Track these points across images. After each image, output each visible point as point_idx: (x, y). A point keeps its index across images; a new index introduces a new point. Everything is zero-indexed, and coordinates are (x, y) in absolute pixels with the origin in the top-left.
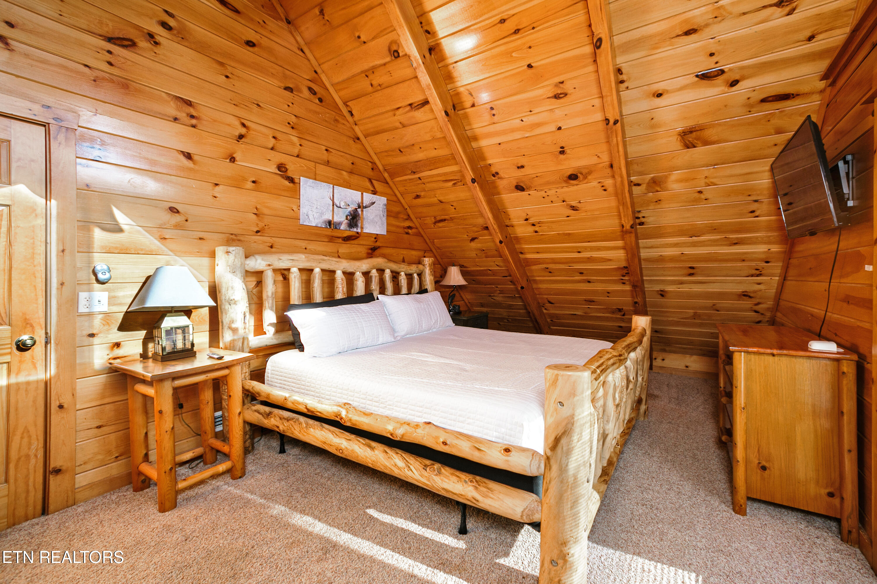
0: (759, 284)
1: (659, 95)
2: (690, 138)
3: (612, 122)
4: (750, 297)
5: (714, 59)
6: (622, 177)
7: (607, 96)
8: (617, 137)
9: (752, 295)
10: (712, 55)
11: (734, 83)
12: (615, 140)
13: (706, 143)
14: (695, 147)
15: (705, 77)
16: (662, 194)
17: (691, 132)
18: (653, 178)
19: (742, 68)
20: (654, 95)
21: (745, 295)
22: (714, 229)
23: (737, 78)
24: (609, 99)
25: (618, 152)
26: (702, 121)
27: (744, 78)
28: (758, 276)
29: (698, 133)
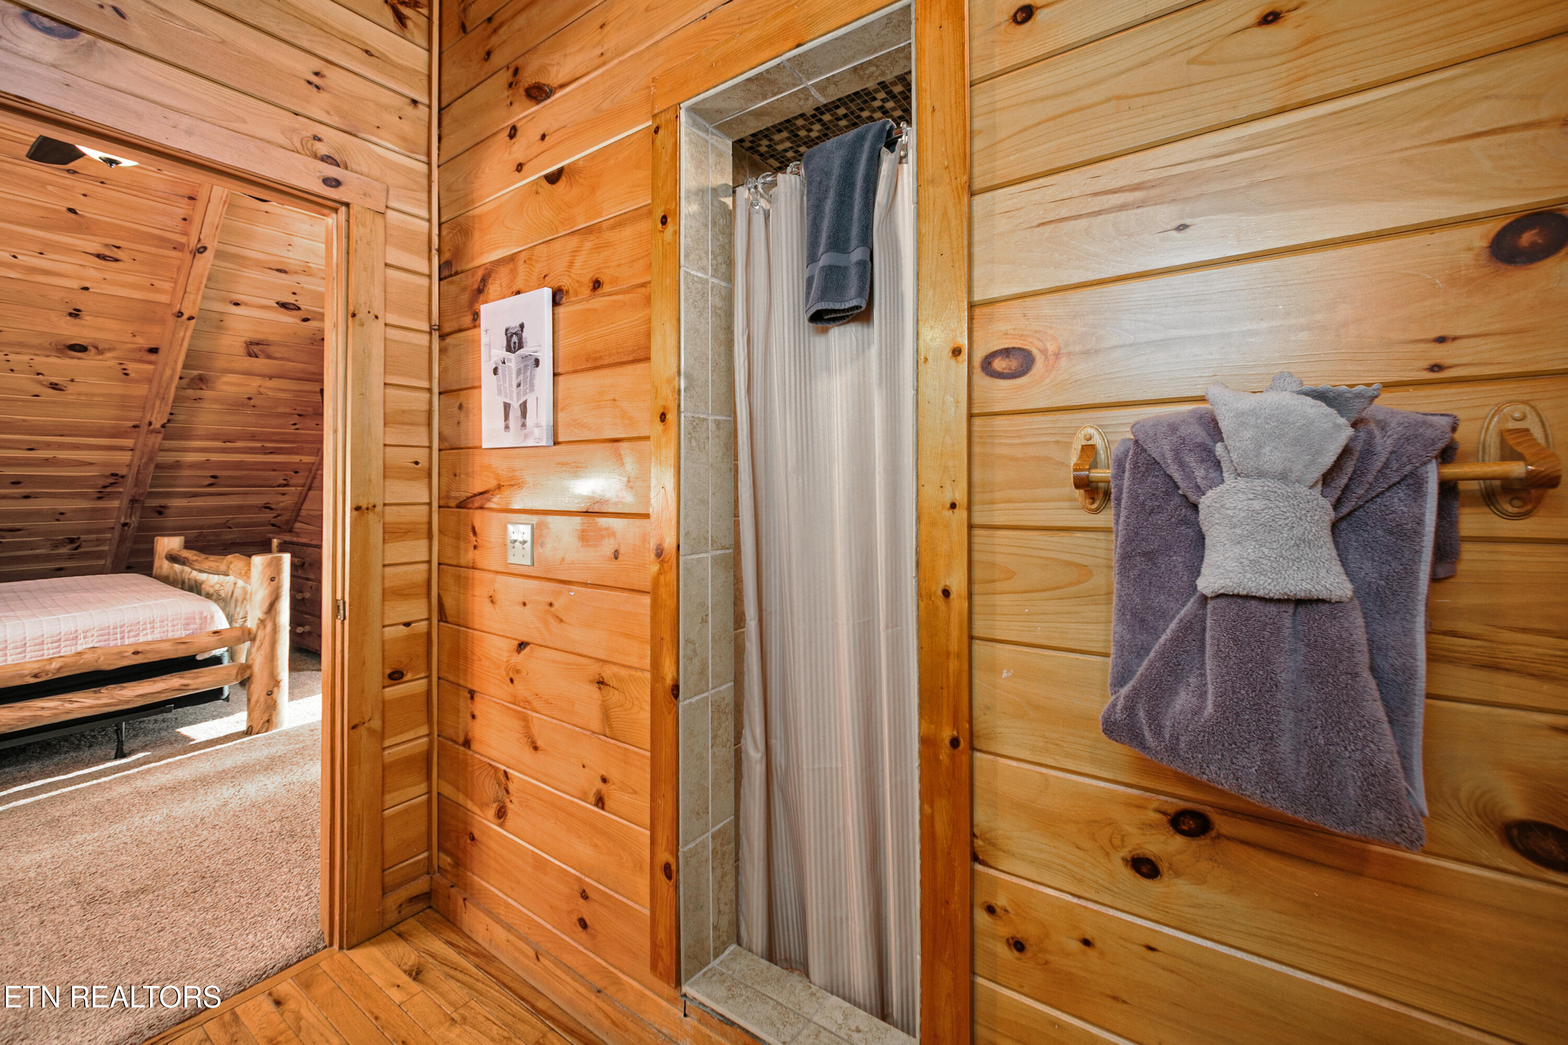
0: (283, 494)
1: (237, 304)
2: (256, 349)
3: (186, 316)
4: (271, 509)
5: (295, 297)
6: (174, 370)
7: (190, 293)
8: (185, 332)
9: (273, 507)
10: (294, 293)
11: (306, 320)
12: (182, 334)
13: (269, 357)
14: (257, 357)
15: (284, 305)
16: (207, 394)
17: (258, 344)
18: (200, 375)
19: (315, 312)
20: (231, 302)
21: (267, 507)
22: (253, 437)
23: (309, 317)
24: (192, 296)
25: (181, 346)
26: (271, 338)
27: (314, 319)
28: (285, 486)
29: (265, 347)
